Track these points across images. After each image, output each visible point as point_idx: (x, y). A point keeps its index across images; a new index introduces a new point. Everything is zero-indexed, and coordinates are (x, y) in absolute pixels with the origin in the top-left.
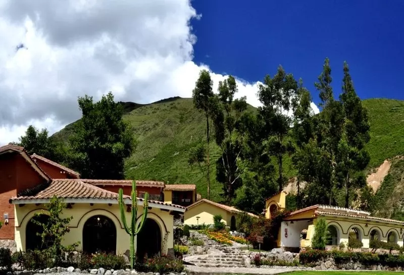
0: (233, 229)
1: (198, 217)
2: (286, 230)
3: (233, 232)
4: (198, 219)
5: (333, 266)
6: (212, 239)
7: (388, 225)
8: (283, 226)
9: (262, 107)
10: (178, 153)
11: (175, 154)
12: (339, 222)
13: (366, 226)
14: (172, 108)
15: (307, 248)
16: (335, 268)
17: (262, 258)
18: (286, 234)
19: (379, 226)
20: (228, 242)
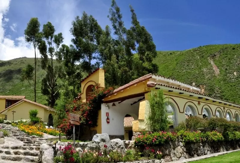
0: (50, 124)
1: (14, 112)
2: (107, 114)
3: (49, 127)
4: (13, 114)
5: (185, 153)
6: (22, 131)
7: (214, 103)
8: (104, 109)
9: (75, 39)
10: (24, 88)
11: (23, 89)
12: (174, 98)
13: (199, 103)
14: (21, 63)
15: (143, 132)
16: (187, 156)
17: (78, 149)
18: (108, 119)
19: (209, 105)
20: (38, 133)
